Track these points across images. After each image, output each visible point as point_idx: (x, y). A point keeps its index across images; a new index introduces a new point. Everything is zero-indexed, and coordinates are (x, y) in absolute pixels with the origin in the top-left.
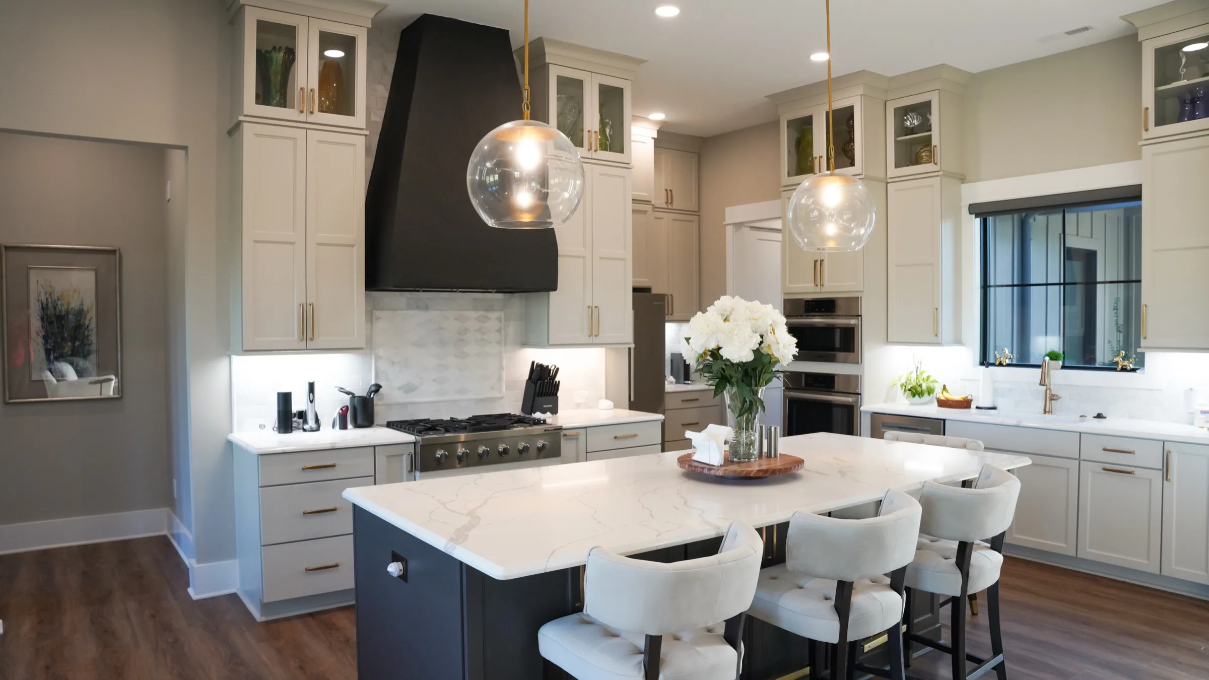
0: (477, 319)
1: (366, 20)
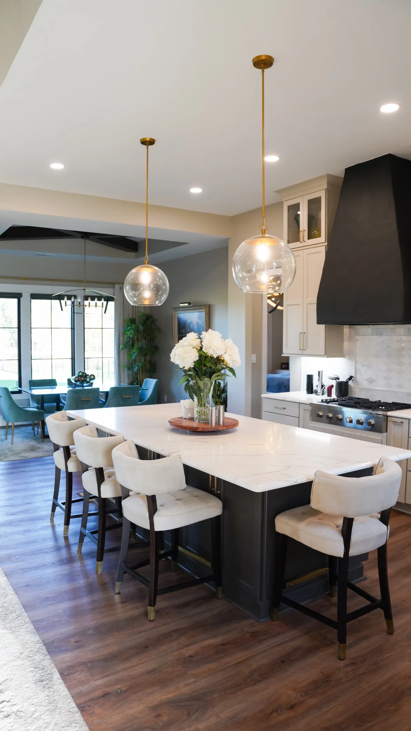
1: (324, 185)
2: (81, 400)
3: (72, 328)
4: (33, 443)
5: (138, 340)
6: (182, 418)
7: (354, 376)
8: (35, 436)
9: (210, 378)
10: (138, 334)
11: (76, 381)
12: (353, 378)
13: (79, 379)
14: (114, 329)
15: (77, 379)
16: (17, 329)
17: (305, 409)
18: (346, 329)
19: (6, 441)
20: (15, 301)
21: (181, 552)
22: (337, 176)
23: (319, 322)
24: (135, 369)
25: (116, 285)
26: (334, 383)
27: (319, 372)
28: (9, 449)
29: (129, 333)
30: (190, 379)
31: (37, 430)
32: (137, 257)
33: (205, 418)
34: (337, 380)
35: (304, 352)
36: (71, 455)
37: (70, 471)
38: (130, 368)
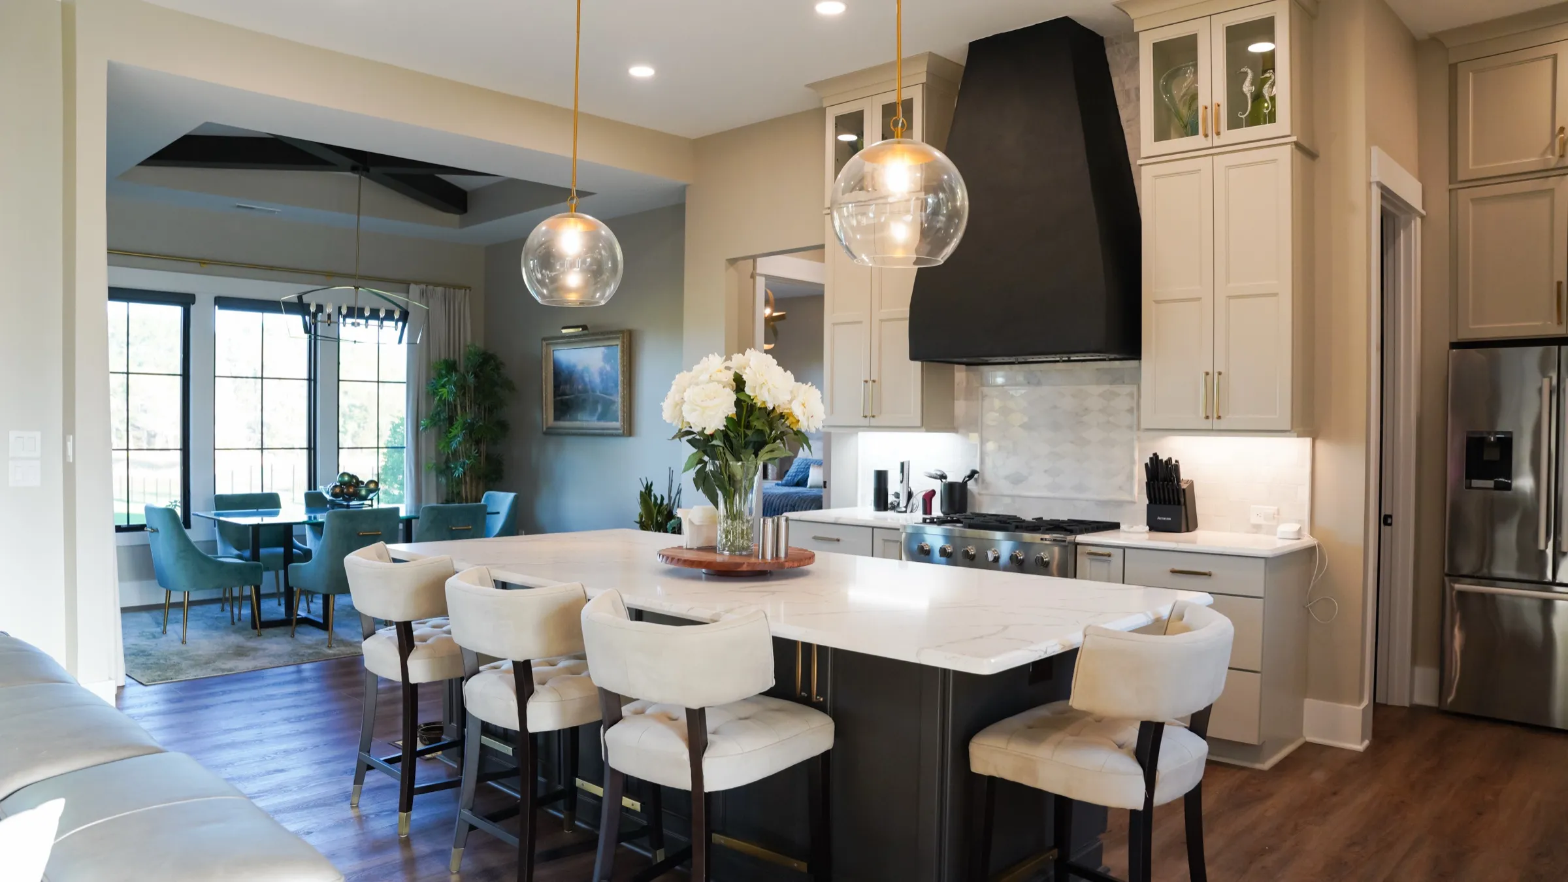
0: (1100, 395)
1: (921, 75)
2: (358, 534)
3: (309, 380)
4: (234, 639)
5: (463, 408)
6: (680, 547)
7: (978, 470)
8: (233, 623)
9: (756, 455)
10: (464, 394)
11: (334, 495)
12: (976, 476)
13: (342, 491)
14: (405, 385)
15: (337, 490)
16: (179, 377)
17: (885, 538)
18: (960, 374)
19: (164, 638)
20: (176, 311)
21: (720, 845)
22: (948, 58)
23: (913, 357)
24: (457, 472)
25: (412, 287)
26: (937, 486)
27: (902, 464)
28: (180, 654)
29: (445, 390)
30: (706, 458)
31: (237, 612)
32: (463, 225)
33: (743, 544)
34: (944, 480)
35: (874, 422)
36: (416, 643)
37: (413, 680)
38: (444, 469)
